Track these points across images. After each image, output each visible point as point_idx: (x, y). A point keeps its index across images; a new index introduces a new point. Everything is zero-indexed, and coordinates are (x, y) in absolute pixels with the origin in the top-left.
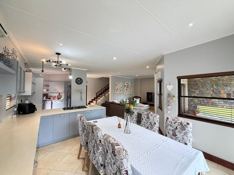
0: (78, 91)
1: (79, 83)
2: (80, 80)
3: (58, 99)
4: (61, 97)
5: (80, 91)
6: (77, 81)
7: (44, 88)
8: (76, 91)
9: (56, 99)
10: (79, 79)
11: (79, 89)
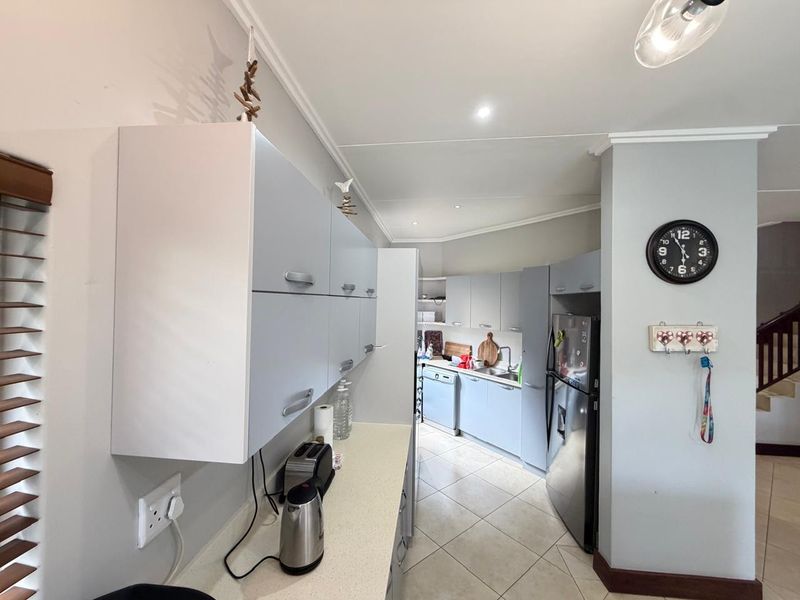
0: (674, 345)
1: (682, 270)
2: (691, 245)
3: (482, 364)
4: (499, 358)
5: (694, 346)
6: (663, 251)
7: (421, 308)
8: (659, 347)
9: (476, 364)
10: (684, 234)
11: (679, 331)
